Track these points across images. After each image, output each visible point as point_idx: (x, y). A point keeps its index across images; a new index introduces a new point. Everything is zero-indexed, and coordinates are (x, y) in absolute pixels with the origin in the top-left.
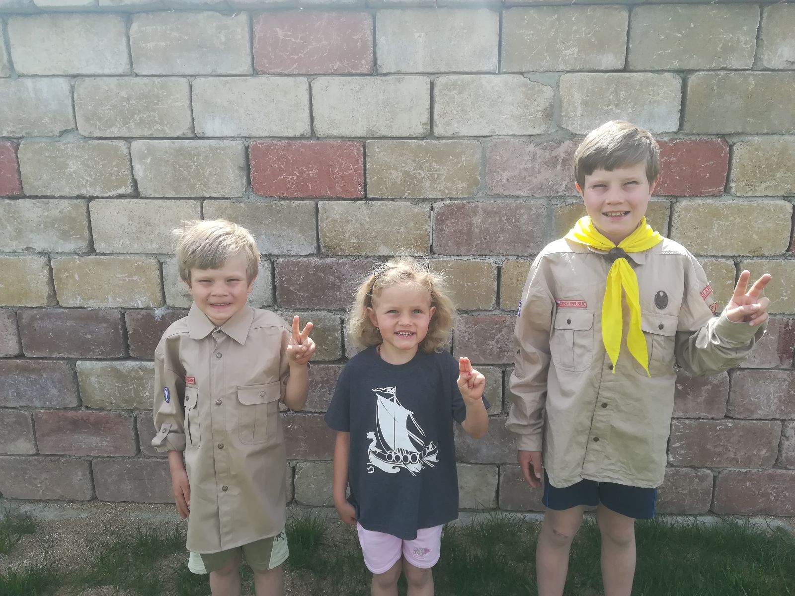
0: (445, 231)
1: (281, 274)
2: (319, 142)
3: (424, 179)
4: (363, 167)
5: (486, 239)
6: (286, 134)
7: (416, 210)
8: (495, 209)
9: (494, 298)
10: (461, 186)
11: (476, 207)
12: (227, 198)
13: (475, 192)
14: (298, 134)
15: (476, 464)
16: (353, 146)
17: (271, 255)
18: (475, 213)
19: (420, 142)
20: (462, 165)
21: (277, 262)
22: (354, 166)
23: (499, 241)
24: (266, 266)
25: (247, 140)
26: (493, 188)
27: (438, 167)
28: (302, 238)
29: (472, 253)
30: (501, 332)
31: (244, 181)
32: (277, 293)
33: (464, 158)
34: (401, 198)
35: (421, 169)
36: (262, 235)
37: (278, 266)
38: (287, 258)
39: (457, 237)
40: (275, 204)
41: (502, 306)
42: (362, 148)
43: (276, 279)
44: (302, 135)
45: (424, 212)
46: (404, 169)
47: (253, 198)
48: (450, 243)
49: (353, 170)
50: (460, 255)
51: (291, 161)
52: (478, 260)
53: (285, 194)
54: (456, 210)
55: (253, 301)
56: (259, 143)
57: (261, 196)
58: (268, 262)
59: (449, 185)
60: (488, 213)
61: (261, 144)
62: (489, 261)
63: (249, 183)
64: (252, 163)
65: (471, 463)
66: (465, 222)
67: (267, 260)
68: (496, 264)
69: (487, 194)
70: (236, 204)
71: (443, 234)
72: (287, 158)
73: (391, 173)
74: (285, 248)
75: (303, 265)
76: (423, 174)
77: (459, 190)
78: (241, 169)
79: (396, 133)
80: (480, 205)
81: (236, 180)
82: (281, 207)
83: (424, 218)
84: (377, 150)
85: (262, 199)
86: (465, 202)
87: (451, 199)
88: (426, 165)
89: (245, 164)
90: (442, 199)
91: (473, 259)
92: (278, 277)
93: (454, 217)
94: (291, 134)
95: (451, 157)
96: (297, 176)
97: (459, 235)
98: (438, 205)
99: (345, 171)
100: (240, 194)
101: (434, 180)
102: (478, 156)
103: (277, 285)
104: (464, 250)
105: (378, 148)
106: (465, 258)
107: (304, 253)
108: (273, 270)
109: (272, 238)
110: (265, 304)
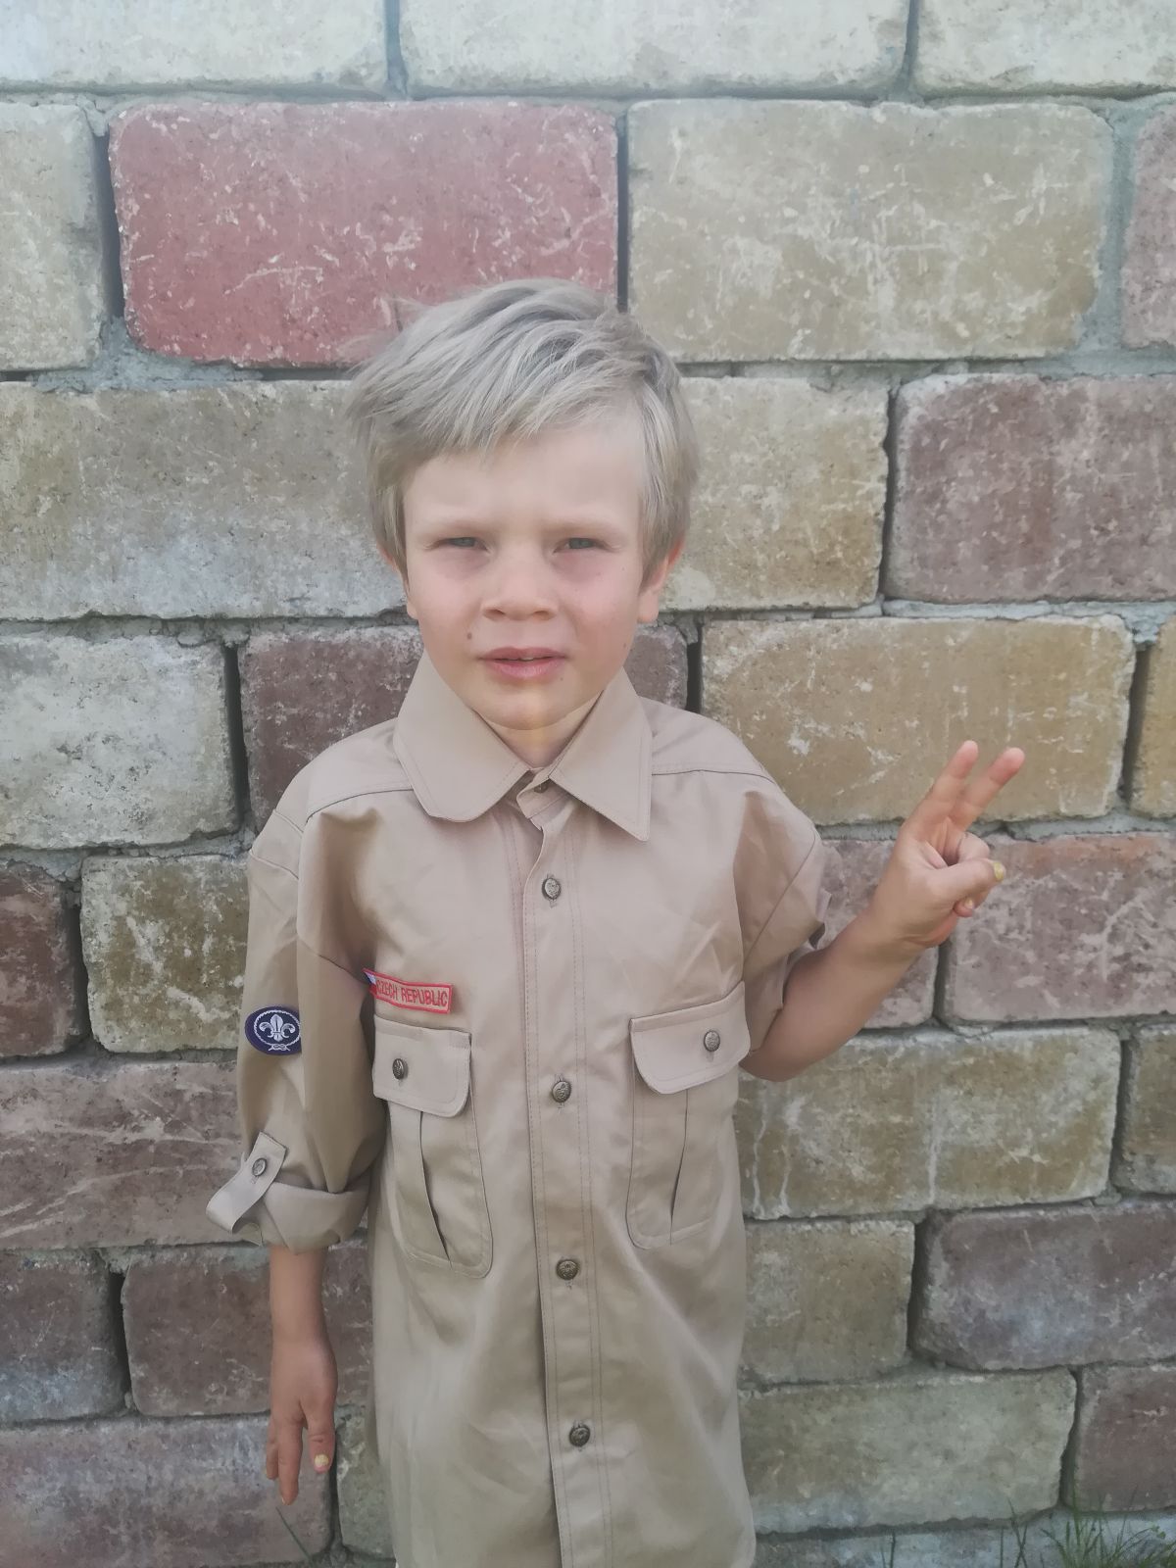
0: (944, 502)
1: (268, 697)
2: (426, 105)
3: (870, 278)
4: (616, 224)
5: (1104, 531)
6: (276, 70)
7: (833, 410)
8: (1148, 408)
9: (1116, 767)
10: (1022, 309)
11: (1078, 396)
12: (20, 375)
13: (1078, 332)
14: (332, 68)
15: (1005, 1371)
16: (573, 124)
17: (221, 620)
18: (1070, 423)
19: (862, 110)
20: (1032, 215)
21: (250, 651)
22: (577, 218)
23: (1153, 538)
24: (204, 666)
25: (103, 103)
26: (1150, 315)
27: (934, 223)
28: (355, 543)
29: (1045, 590)
30: (1129, 896)
31: (95, 292)
32: (253, 778)
33: (1040, 184)
34: (770, 361)
35: (860, 229)
36: (183, 532)
37: (255, 667)
38: (295, 631)
39: (992, 526)
40: (233, 394)
41: (1142, 800)
42: (613, 139)
43: (248, 721)
44: (350, 76)
45: (864, 421)
46: (789, 229)
47: (135, 369)
48: (964, 550)
49: (575, 235)
50: (1001, 601)
51: (303, 197)
52: (1064, 621)
53: (279, 352)
54: (995, 410)
55: (151, 818)
56: (156, 116)
57: (171, 359)
58: (211, 651)
59: (974, 300)
60: (1121, 425)
61: (167, 118)
62: (1109, 621)
63: (115, 302)
64: (129, 208)
65: (985, 1372)
66: (1026, 462)
67: (208, 642)
68: (1135, 632)
69: (1124, 346)
70: (58, 399)
71: (940, 512)
72: (282, 181)
73: (734, 251)
74: (282, 587)
75: (358, 656)
76: (869, 257)
77: (1013, 325)
78: (78, 235)
79: (763, 69)
80: (1092, 389)
81: (59, 288)
82: (262, 406)
83: (863, 447)
84: (678, 143)
85: (174, 373)
86: (1031, 377)
87: (974, 363)
88: (883, 214)
89: (94, 213)
90: (939, 366)
91: (1045, 615)
92: (256, 710)
93: (984, 442)
94: (300, 71)
95: (989, 181)
96: (328, 268)
97: (999, 518)
98: (922, 394)
99: (541, 243)
100: (79, 354)
101: (915, 279)
102: (1100, 175)
103: (253, 744)
104: (1016, 577)
105: (682, 134)
106: (1015, 612)
107: (364, 608)
108: (233, 682)
109: (226, 545)
110: (203, 825)
